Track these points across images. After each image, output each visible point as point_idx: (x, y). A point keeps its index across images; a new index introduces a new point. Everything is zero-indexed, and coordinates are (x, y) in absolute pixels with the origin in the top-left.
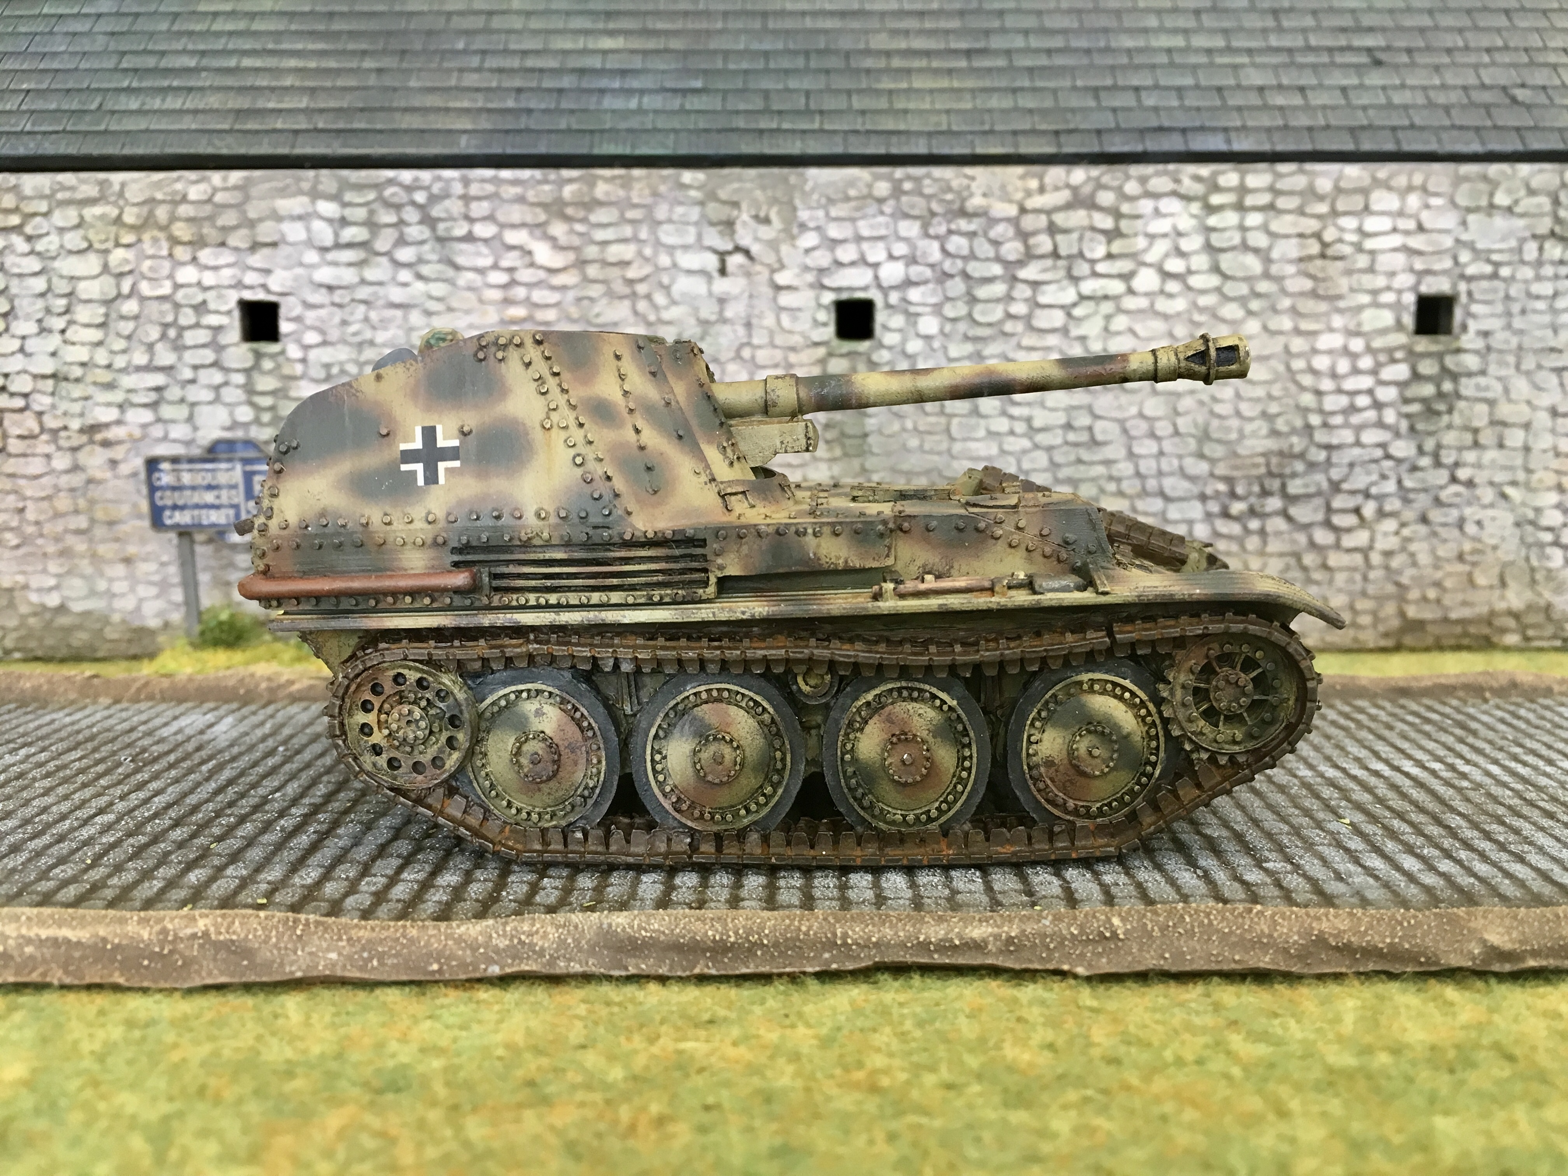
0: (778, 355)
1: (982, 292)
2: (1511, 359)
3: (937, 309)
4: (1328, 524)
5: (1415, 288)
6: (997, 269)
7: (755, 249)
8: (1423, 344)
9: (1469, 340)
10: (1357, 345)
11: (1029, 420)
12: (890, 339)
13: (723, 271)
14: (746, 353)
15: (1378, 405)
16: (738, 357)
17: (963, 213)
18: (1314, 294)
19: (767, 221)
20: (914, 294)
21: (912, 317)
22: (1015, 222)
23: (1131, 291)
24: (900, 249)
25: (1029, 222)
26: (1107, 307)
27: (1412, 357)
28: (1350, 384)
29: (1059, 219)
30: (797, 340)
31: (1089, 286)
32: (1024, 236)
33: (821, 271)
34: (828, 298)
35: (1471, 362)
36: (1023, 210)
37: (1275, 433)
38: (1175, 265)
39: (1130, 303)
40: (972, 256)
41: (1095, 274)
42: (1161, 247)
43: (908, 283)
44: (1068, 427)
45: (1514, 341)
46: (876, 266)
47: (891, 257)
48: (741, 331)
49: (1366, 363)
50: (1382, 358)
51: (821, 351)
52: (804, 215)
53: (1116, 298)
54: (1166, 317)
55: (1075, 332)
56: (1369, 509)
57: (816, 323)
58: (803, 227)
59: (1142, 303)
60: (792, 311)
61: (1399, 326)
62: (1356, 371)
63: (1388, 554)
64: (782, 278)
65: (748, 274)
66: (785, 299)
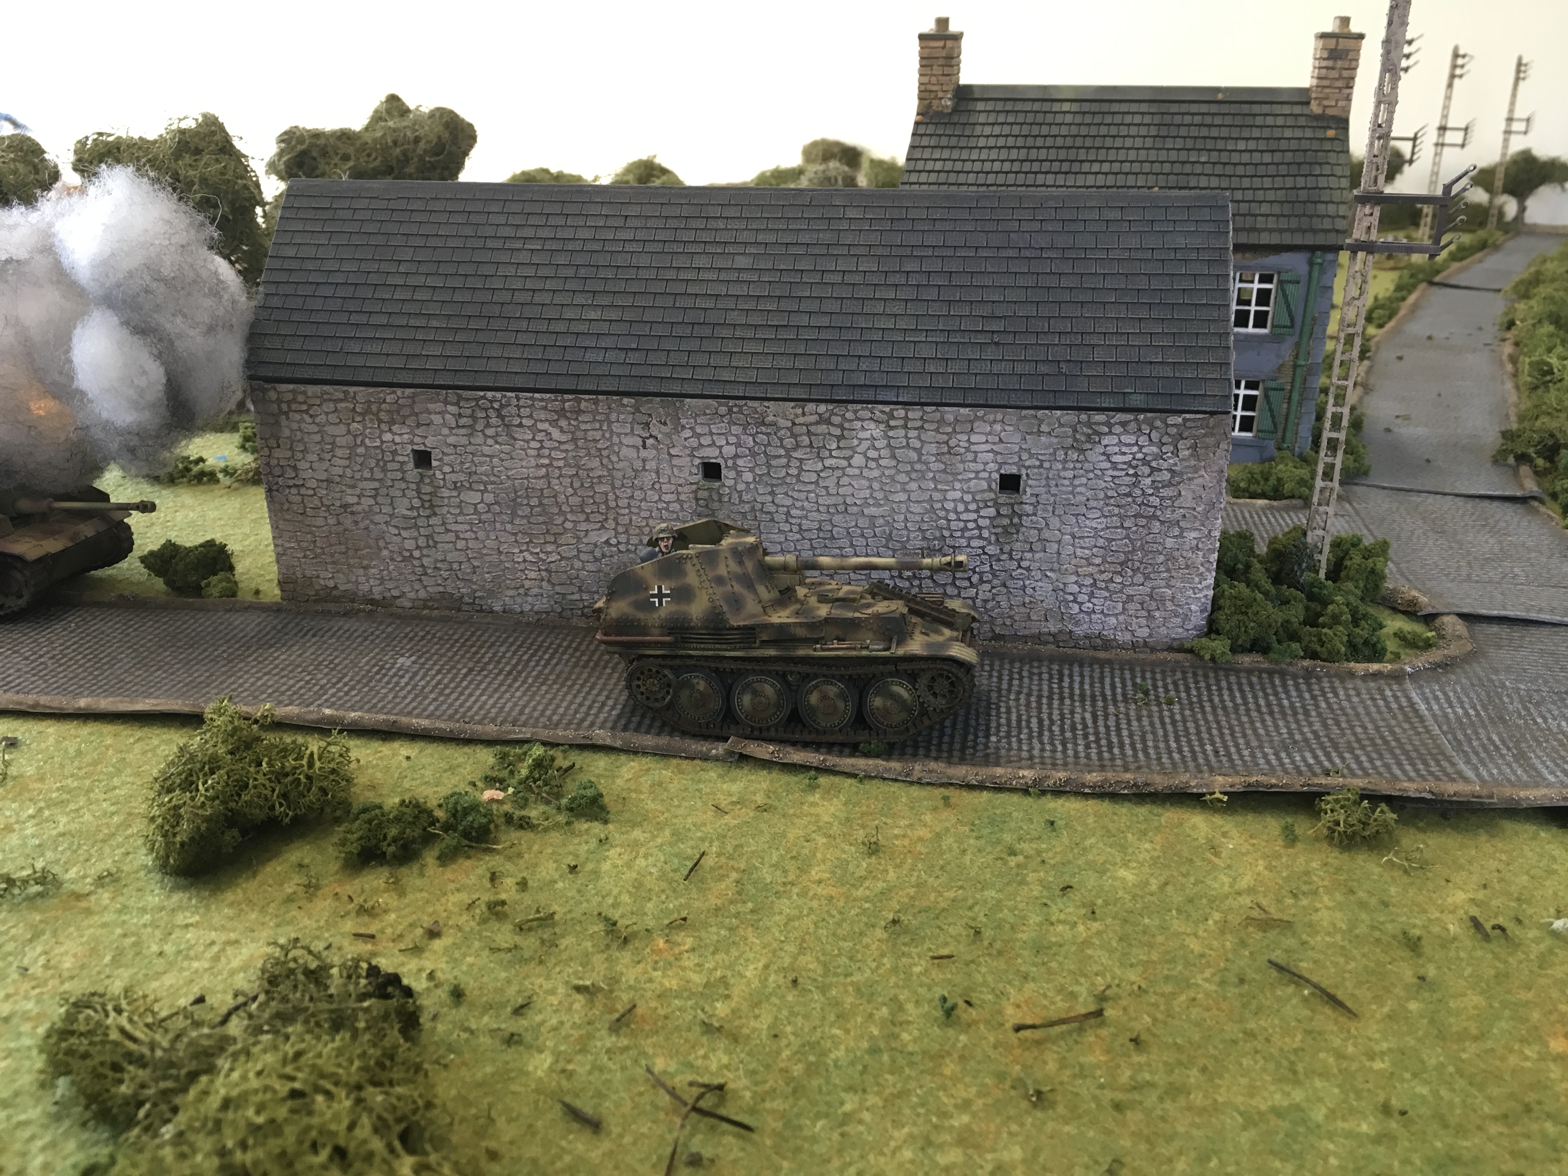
0: (673, 488)
1: (774, 463)
2: (1050, 508)
3: (751, 470)
4: (953, 584)
5: (998, 471)
6: (782, 452)
7: (659, 436)
8: (1003, 498)
9: (1026, 498)
10: (968, 498)
11: (800, 525)
12: (729, 483)
13: (644, 447)
14: (657, 486)
15: (979, 528)
16: (653, 488)
17: (763, 424)
18: (944, 471)
19: (665, 424)
20: (740, 462)
21: (739, 474)
22: (790, 429)
23: (850, 465)
24: (732, 440)
25: (797, 430)
26: (839, 473)
27: (997, 505)
28: (964, 517)
29: (812, 429)
30: (681, 481)
31: (828, 462)
32: (794, 436)
33: (694, 449)
34: (697, 462)
35: (1029, 509)
36: (794, 424)
37: (924, 538)
38: (872, 454)
39: (850, 471)
40: (769, 444)
41: (831, 456)
42: (866, 444)
43: (737, 456)
44: (819, 529)
45: (1052, 499)
46: (721, 447)
47: (728, 443)
48: (654, 475)
49: (973, 506)
50: (981, 505)
51: (694, 487)
52: (683, 421)
53: (843, 469)
54: (869, 479)
55: (822, 484)
56: (975, 579)
57: (691, 474)
58: (683, 427)
59: (857, 472)
60: (680, 468)
61: (990, 489)
62: (967, 510)
63: (986, 601)
64: (673, 452)
65: (657, 449)
66: (675, 461)
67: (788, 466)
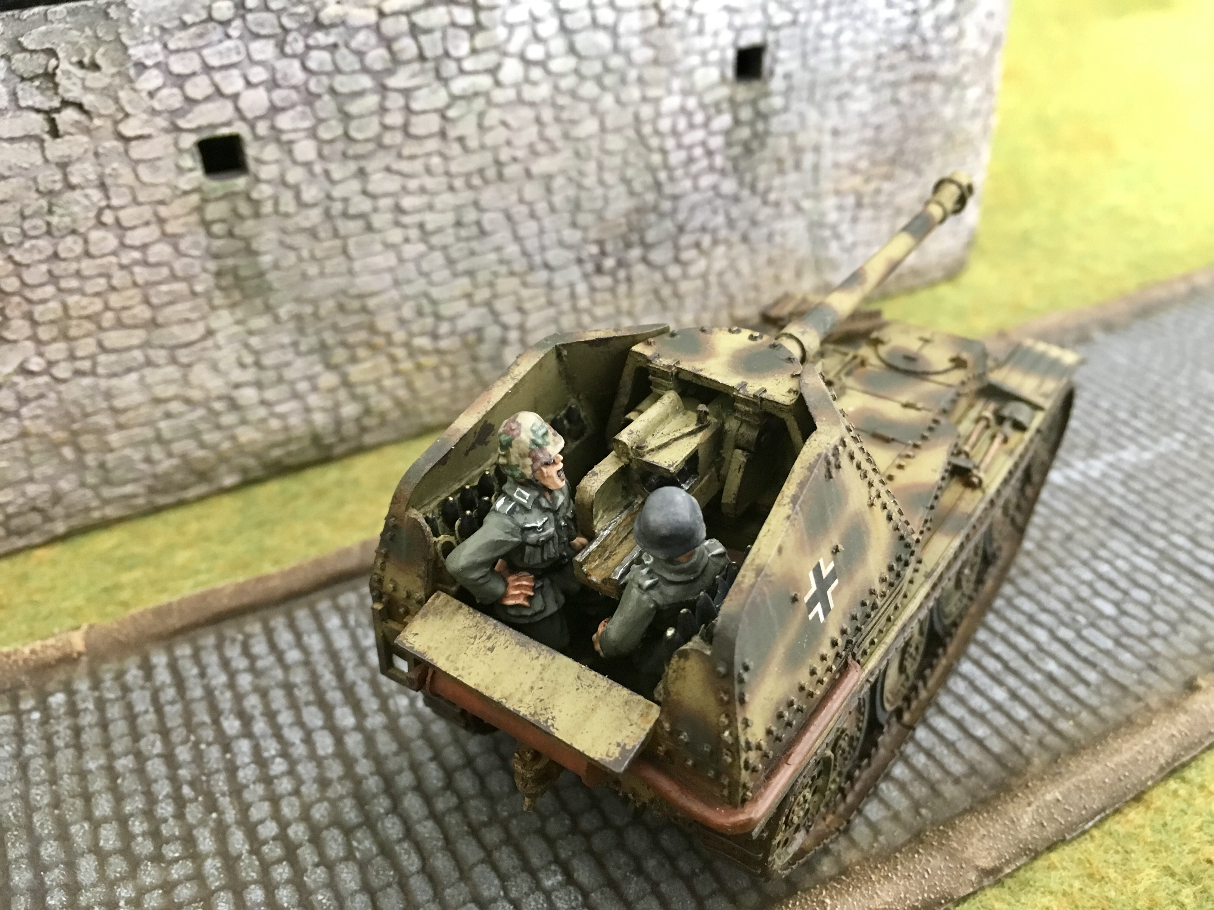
0: (147, 212)
1: (354, 108)
2: (806, 94)
3: (312, 133)
4: (677, 260)
5: (735, 44)
6: (366, 82)
7: (88, 100)
8: (743, 92)
9: (777, 84)
10: (692, 103)
12: (267, 172)
13: (55, 133)
14: (108, 217)
15: (709, 153)
17: (318, 25)
18: (656, 62)
19: (95, 67)
20: (284, 121)
21: (287, 147)
22: (377, 29)
23: (498, 84)
24: (258, 74)
25: (389, 26)
26: (479, 104)
27: (734, 104)
28: (688, 139)
29: (420, 19)
30: (162, 193)
31: (459, 85)
32: (387, 42)
33: (174, 113)
34: (189, 141)
35: (777, 102)
36: (381, 14)
37: (632, 193)
38: (535, 52)
39: (499, 95)
40: (338, 70)
41: (462, 72)
42: (522, 34)
43: (274, 110)
44: (459, 224)
45: (808, 78)
46: (235, 97)
47: (249, 84)
48: (96, 195)
49: (699, 118)
50: (712, 111)
51: (194, 199)
52: (137, 52)
53: (486, 95)
54: (532, 104)
55: (453, 133)
56: (706, 241)
57: (181, 170)
58: (141, 67)
59: (510, 94)
60: (152, 163)
61: (723, 79)
62: (692, 126)
64: (128, 129)
66: (137, 150)
67: (383, 110)
